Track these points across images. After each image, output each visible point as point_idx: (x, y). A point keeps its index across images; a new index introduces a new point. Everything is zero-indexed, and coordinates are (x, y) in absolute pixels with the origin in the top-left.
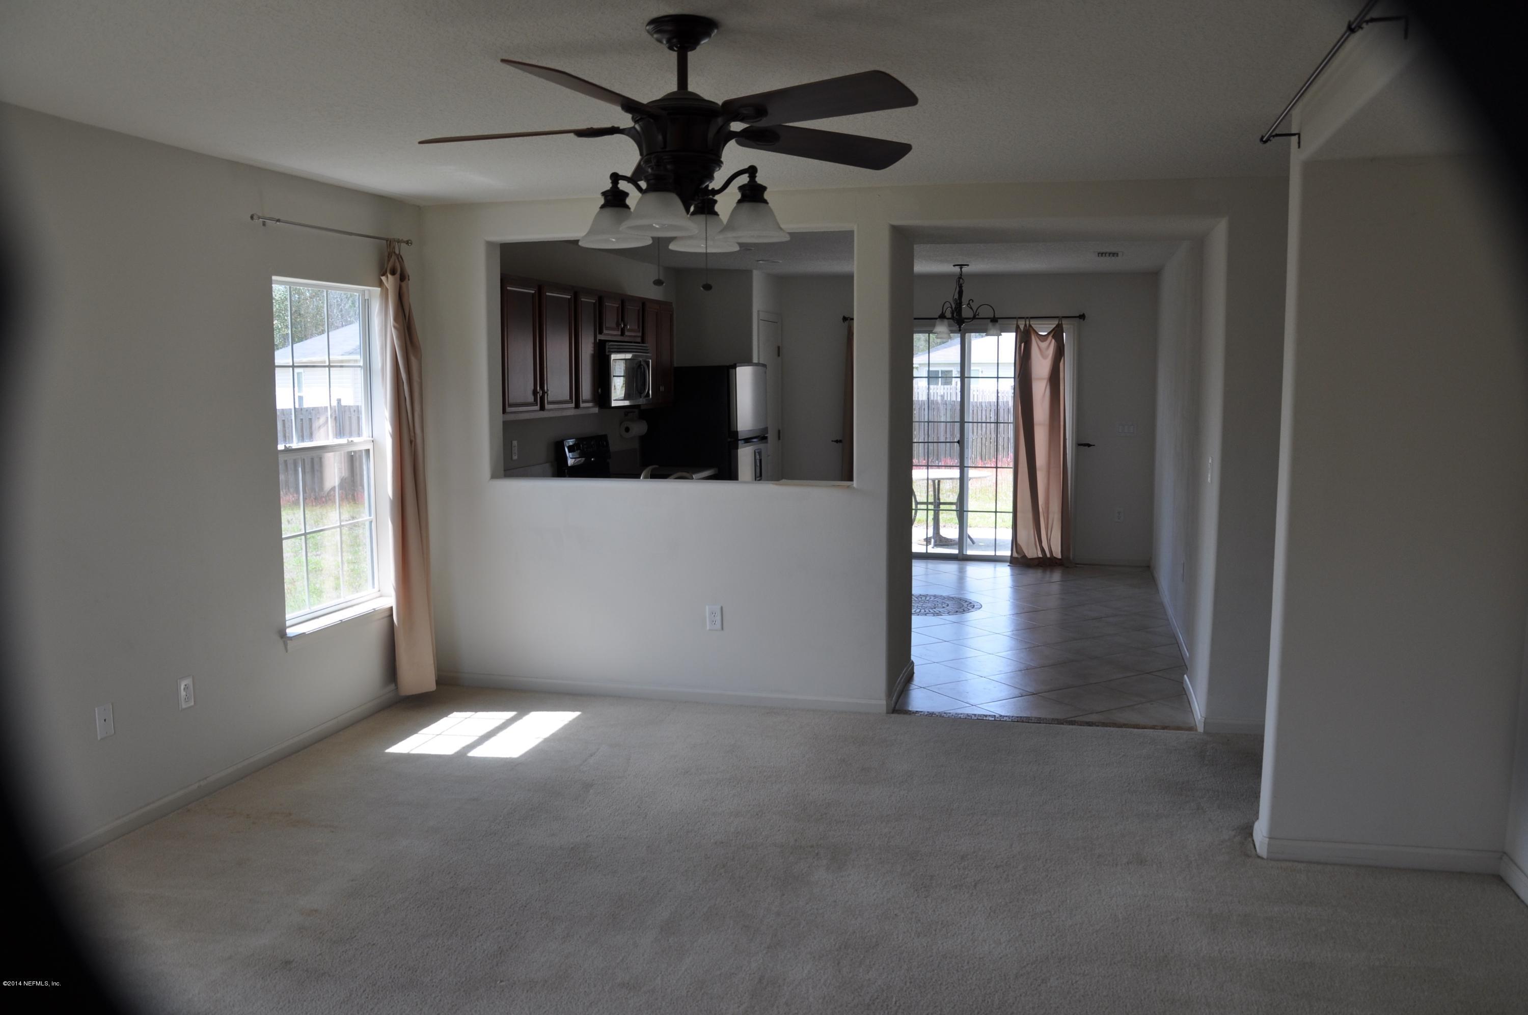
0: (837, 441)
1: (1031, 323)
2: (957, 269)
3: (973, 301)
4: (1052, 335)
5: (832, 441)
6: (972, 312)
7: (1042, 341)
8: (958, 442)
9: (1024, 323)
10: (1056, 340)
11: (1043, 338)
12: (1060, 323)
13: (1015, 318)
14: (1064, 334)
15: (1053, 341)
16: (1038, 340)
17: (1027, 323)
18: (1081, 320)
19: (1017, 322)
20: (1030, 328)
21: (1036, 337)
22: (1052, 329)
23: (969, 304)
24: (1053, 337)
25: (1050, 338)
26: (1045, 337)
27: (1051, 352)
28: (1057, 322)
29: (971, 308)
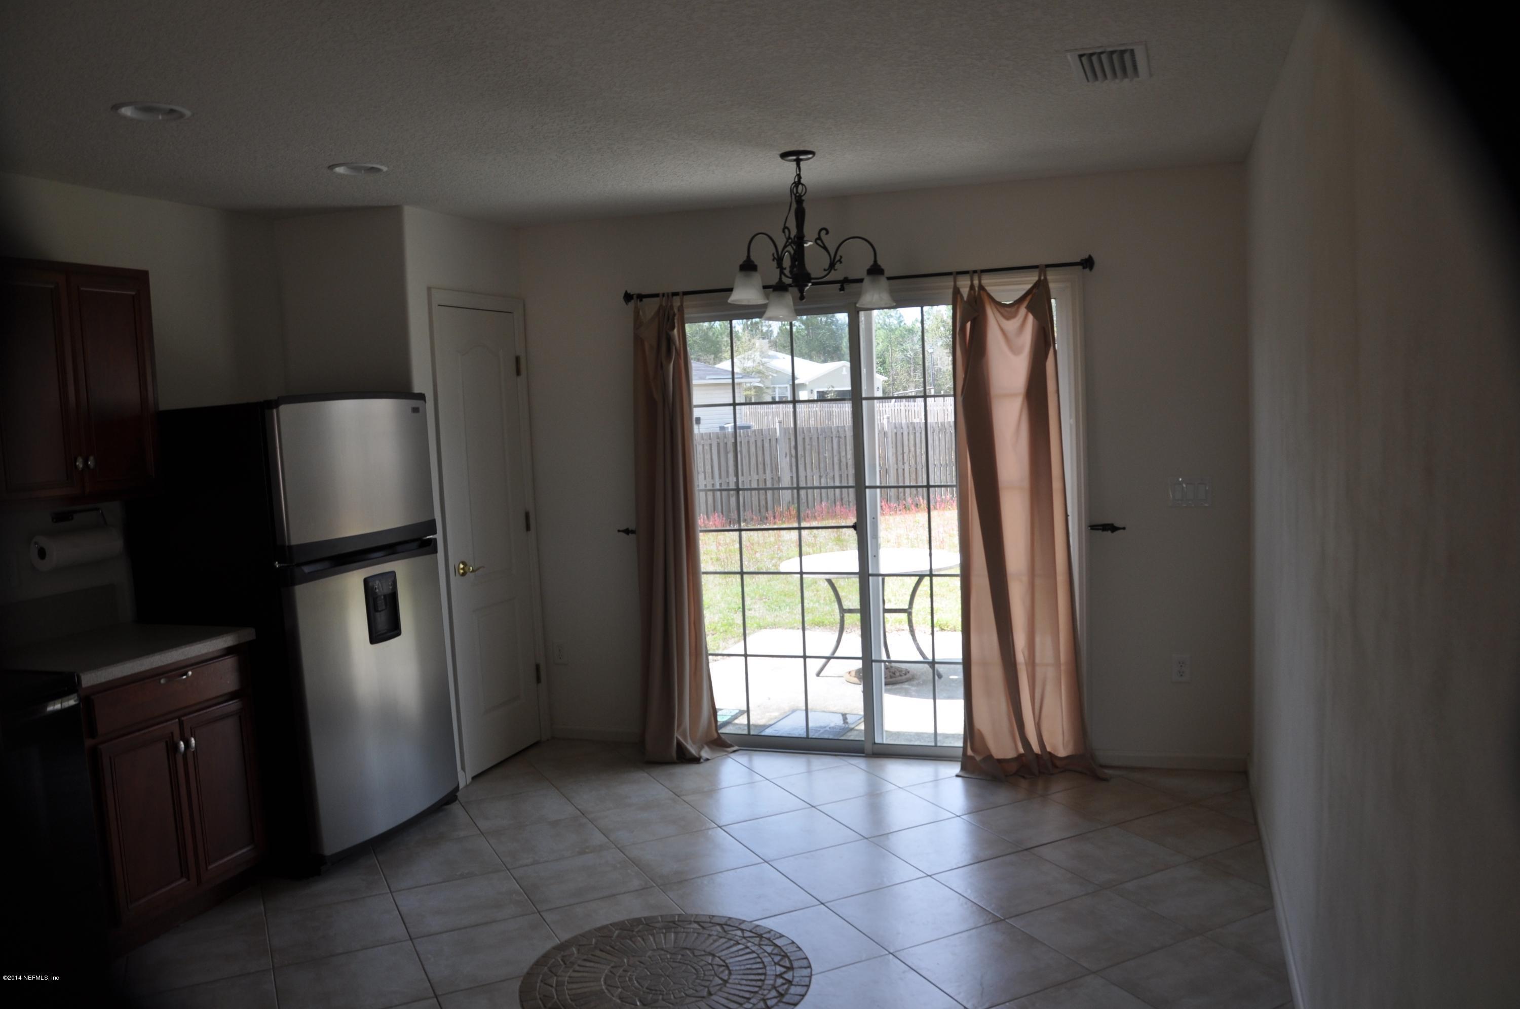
0: (627, 531)
1: (984, 282)
2: (788, 170)
3: (827, 233)
4: (1025, 304)
5: (619, 531)
6: (828, 258)
7: (1008, 318)
8: (854, 527)
9: (969, 283)
10: (1035, 316)
11: (1007, 311)
12: (1042, 278)
13: (950, 274)
14: (1053, 301)
15: (1031, 317)
16: (998, 315)
17: (976, 282)
18: (1087, 270)
19: (955, 282)
20: (982, 292)
21: (995, 310)
22: (1023, 293)
23: (819, 238)
24: (1030, 309)
25: (1023, 310)
26: (1013, 309)
27: (1026, 339)
28: (1035, 278)
29: (825, 248)
